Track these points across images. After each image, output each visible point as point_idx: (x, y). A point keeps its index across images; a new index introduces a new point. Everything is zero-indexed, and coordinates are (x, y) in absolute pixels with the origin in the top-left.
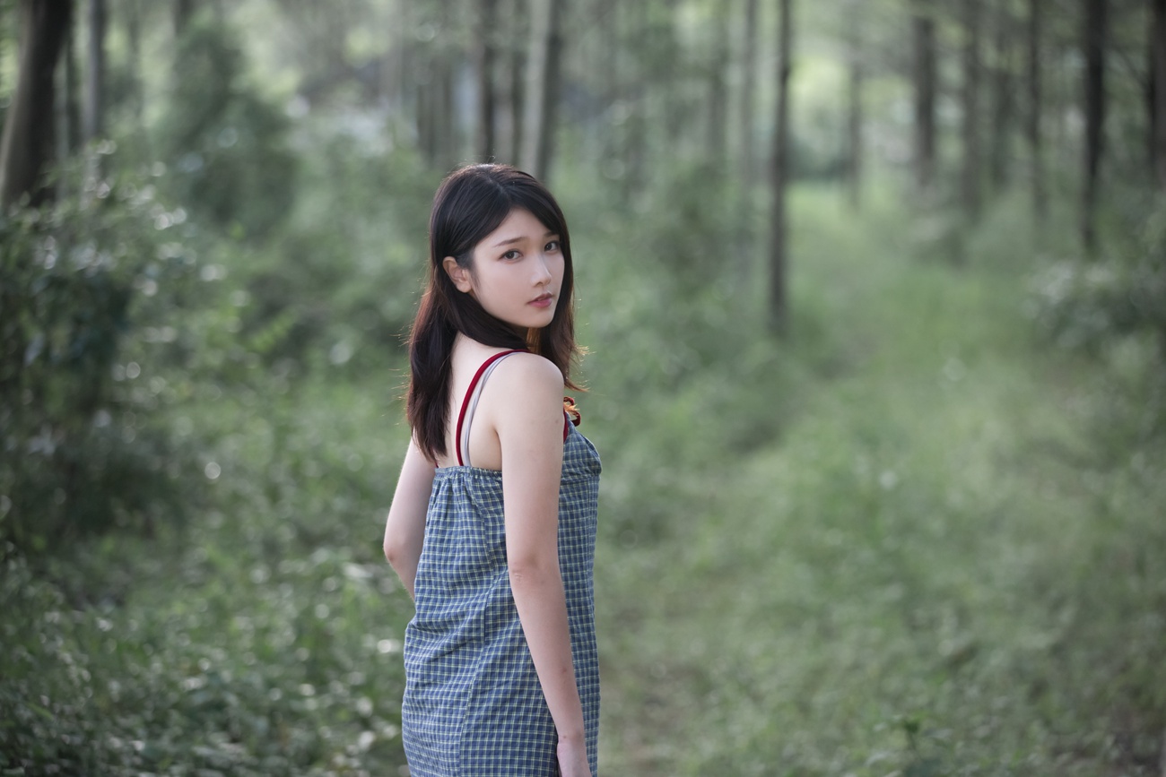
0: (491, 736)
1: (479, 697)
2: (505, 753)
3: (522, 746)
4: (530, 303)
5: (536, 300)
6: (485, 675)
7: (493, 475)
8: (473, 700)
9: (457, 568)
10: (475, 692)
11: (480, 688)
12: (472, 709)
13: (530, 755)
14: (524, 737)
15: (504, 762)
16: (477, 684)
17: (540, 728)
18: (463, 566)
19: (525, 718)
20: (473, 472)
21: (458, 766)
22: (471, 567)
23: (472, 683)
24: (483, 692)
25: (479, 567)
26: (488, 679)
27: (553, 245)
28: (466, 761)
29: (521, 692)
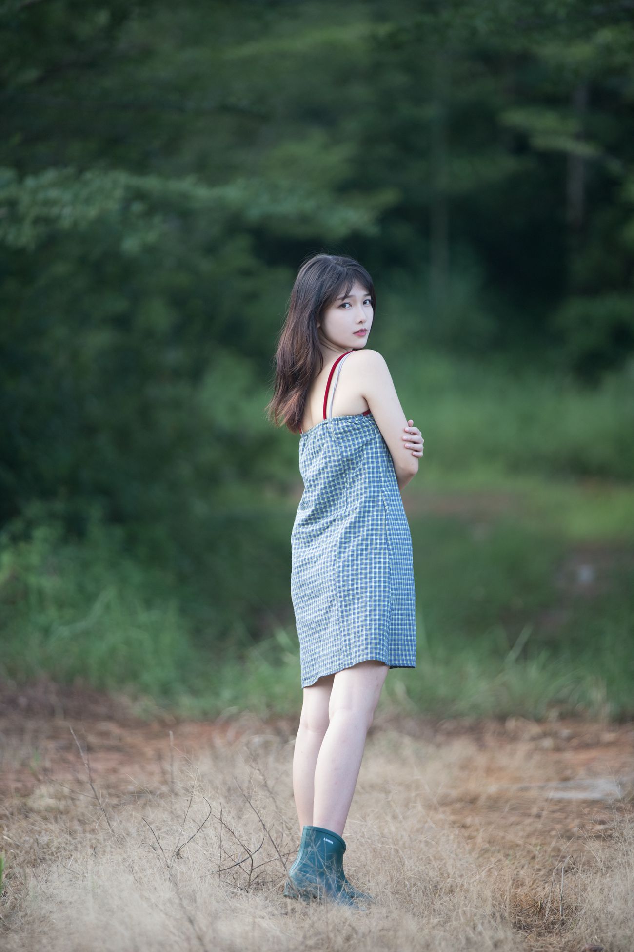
0: (353, 566)
1: (343, 546)
2: (361, 573)
3: (371, 568)
4: (354, 333)
5: (358, 332)
6: (346, 533)
7: (346, 419)
8: (340, 548)
9: (324, 479)
10: (341, 543)
11: (343, 540)
12: (340, 553)
13: (375, 573)
14: (371, 564)
15: (361, 579)
16: (341, 539)
17: (380, 558)
18: (328, 477)
19: (371, 554)
20: (334, 420)
21: (334, 585)
22: (333, 476)
23: (338, 538)
24: (345, 543)
25: (337, 475)
26: (348, 535)
27: (368, 302)
28: (339, 581)
29: (367, 540)
